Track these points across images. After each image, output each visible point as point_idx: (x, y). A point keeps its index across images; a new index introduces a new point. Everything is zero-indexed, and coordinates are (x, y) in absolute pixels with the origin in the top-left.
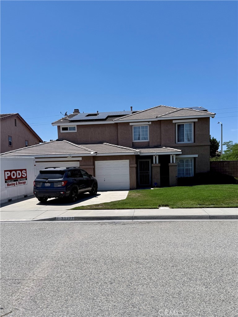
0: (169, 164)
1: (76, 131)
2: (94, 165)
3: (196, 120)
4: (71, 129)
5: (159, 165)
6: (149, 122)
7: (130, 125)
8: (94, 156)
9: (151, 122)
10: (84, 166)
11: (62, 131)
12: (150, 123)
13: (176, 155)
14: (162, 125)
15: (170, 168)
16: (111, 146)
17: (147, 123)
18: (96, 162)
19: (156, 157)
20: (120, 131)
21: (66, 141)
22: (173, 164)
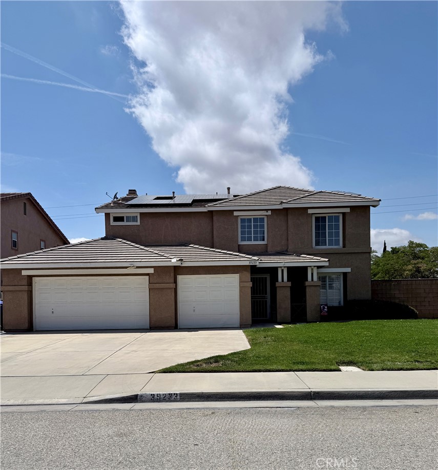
0: (307, 284)
1: (138, 223)
2: (175, 282)
3: (348, 210)
4: (128, 219)
5: (289, 284)
6: (267, 210)
7: (234, 215)
8: (175, 267)
9: (270, 211)
10: (157, 284)
11: (112, 223)
12: (269, 213)
13: (319, 267)
14: (290, 217)
15: (308, 290)
16: (202, 249)
17: (265, 213)
18: (180, 278)
19: (283, 271)
20: (216, 225)
21: (120, 240)
22: (312, 284)
